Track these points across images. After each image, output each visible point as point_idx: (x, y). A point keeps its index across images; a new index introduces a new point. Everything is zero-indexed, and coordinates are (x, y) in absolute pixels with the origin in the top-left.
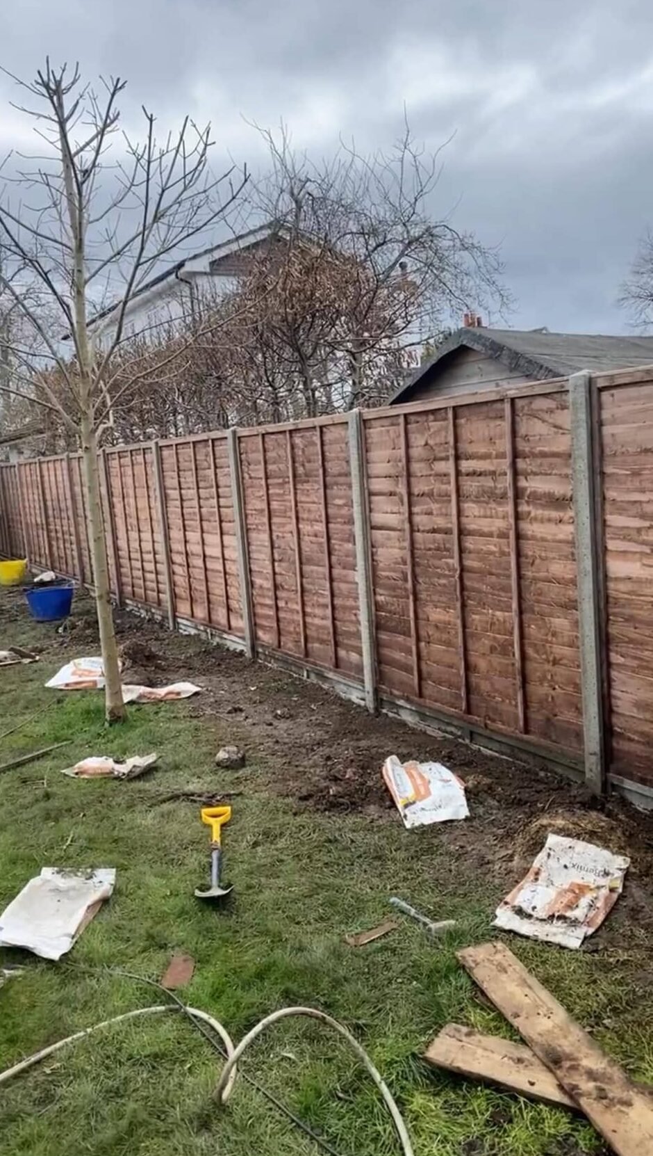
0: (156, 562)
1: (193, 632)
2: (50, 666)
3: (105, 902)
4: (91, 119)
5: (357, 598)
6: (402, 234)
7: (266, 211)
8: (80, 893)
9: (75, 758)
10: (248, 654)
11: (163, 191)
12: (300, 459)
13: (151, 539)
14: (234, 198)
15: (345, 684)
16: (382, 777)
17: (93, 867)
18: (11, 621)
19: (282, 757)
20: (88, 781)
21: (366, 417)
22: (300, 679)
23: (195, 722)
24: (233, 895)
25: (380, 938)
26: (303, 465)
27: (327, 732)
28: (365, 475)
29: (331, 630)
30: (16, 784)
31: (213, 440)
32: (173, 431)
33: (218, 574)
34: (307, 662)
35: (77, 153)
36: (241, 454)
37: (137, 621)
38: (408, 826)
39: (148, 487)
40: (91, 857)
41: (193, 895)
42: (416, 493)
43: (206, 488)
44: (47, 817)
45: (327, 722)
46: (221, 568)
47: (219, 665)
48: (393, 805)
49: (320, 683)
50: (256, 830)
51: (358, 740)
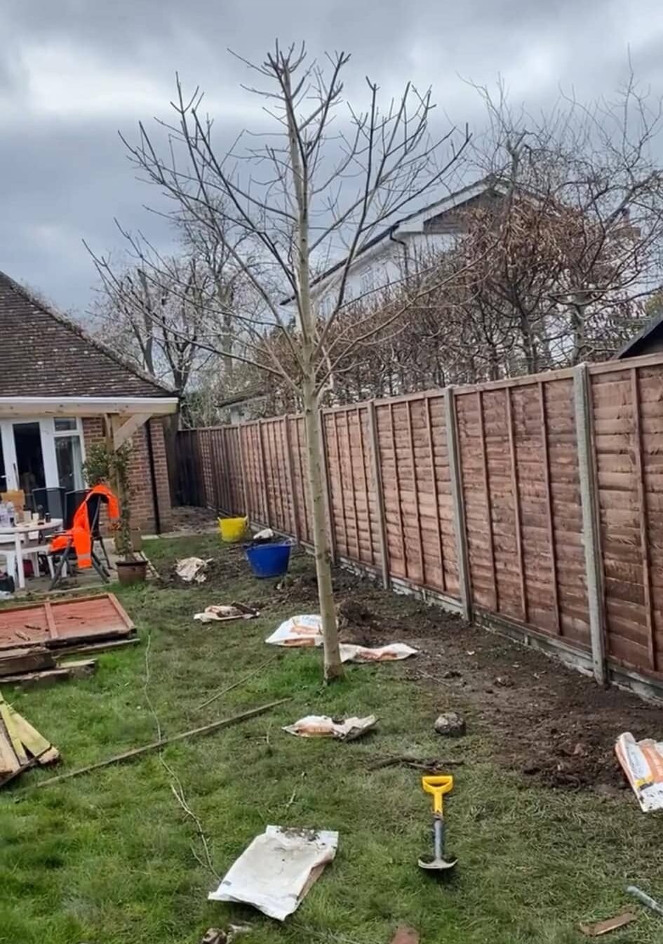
0: (370, 521)
1: (407, 592)
2: (270, 622)
3: (327, 865)
4: (316, 94)
5: (585, 562)
6: (626, 180)
7: (482, 167)
8: (303, 854)
9: (295, 715)
10: (465, 617)
11: (385, 157)
12: (520, 417)
13: (367, 498)
14: (455, 159)
15: (570, 653)
16: (615, 755)
17: (317, 828)
18: (233, 577)
19: (504, 727)
20: (309, 740)
21: (593, 372)
22: (520, 646)
23: (412, 685)
24: (458, 869)
25: (617, 929)
26: (524, 423)
27: (552, 703)
28: (592, 432)
29: (555, 595)
30: (241, 738)
31: (429, 399)
32: (387, 390)
33: (433, 534)
34: (528, 627)
35: (303, 126)
36: (457, 412)
37: (351, 579)
38: (645, 809)
39: (363, 447)
40: (314, 817)
41: (417, 865)
42: (650, 451)
43: (421, 447)
44: (270, 775)
45: (551, 692)
46: (436, 528)
47: (435, 627)
48: (627, 785)
49: (543, 650)
50: (480, 802)
51: (587, 713)
